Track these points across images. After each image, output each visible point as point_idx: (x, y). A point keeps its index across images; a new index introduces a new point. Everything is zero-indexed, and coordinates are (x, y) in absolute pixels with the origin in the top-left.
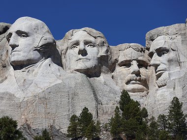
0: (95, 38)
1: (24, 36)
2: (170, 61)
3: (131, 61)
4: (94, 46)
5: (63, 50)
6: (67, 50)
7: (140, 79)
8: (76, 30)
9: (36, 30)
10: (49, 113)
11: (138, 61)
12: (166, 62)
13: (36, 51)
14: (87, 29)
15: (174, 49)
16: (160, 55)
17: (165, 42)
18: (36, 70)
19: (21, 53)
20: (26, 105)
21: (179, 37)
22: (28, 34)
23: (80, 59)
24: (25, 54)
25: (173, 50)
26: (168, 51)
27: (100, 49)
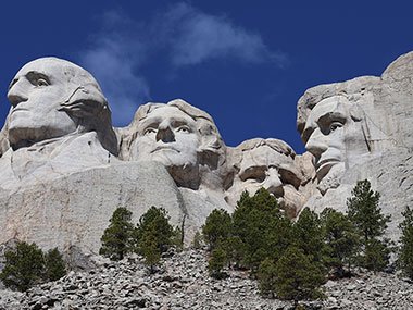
0: (194, 118)
1: (41, 84)
2: (348, 140)
3: (264, 168)
4: (190, 131)
5: (126, 137)
6: (134, 137)
7: (283, 203)
8: (158, 105)
9: (69, 75)
10: (70, 221)
11: (281, 171)
12: (340, 144)
13: (64, 113)
14: (180, 102)
15: (357, 117)
16: (326, 132)
17: (339, 104)
18: (58, 148)
19: (31, 113)
20: (19, 201)
21: (369, 95)
22: (52, 80)
23: (159, 148)
24: (40, 115)
25: (355, 120)
26: (343, 121)
27: (203, 139)
